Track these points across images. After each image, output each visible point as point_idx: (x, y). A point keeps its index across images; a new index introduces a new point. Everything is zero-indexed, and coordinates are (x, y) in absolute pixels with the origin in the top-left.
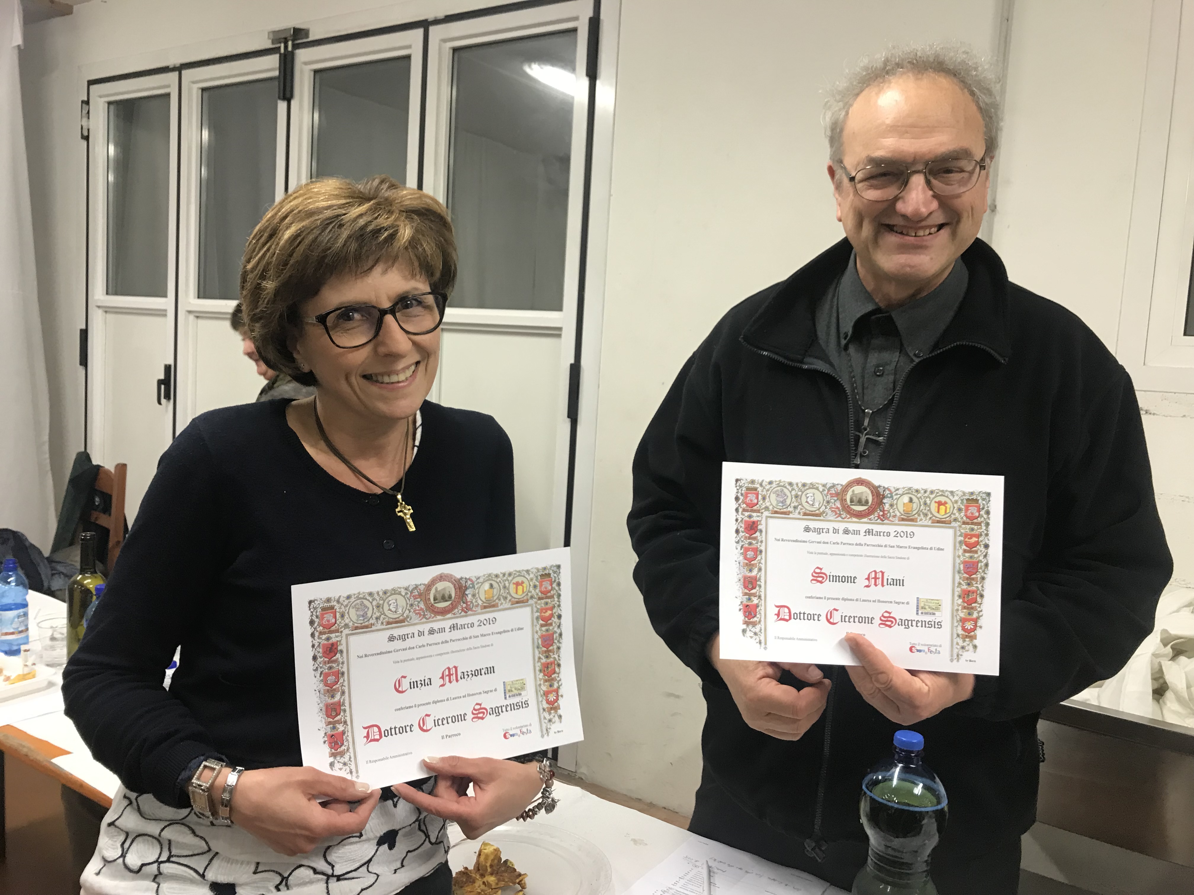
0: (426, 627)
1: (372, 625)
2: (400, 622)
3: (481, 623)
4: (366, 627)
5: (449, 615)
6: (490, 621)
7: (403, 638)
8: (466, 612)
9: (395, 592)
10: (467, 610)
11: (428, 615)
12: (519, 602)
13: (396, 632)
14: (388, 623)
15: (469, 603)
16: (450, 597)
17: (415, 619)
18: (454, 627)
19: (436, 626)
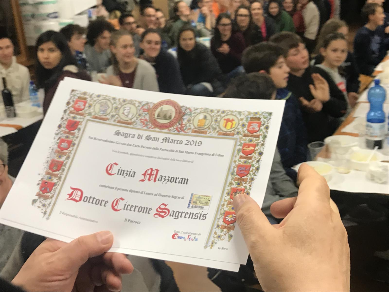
0: (145, 134)
1: (107, 119)
2: (128, 123)
3: (188, 143)
4: (103, 119)
5: (165, 130)
6: (195, 143)
7: (126, 136)
8: (179, 132)
9: (131, 102)
10: (181, 130)
11: (150, 125)
12: (226, 135)
13: (123, 130)
14: (119, 122)
15: (183, 126)
16: (170, 117)
17: (139, 125)
18: (166, 140)
19: (153, 135)
